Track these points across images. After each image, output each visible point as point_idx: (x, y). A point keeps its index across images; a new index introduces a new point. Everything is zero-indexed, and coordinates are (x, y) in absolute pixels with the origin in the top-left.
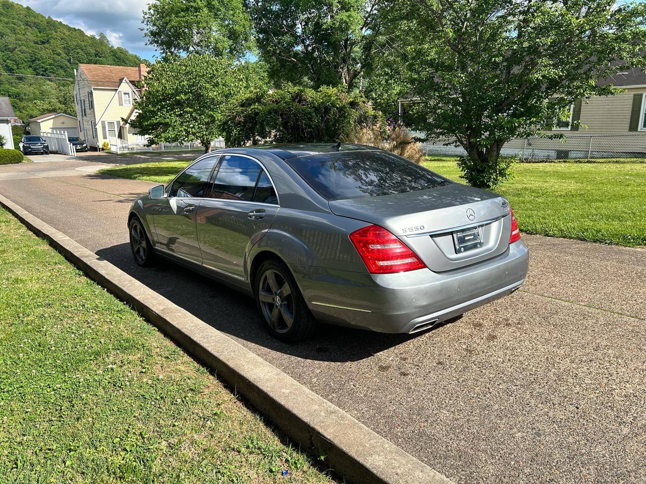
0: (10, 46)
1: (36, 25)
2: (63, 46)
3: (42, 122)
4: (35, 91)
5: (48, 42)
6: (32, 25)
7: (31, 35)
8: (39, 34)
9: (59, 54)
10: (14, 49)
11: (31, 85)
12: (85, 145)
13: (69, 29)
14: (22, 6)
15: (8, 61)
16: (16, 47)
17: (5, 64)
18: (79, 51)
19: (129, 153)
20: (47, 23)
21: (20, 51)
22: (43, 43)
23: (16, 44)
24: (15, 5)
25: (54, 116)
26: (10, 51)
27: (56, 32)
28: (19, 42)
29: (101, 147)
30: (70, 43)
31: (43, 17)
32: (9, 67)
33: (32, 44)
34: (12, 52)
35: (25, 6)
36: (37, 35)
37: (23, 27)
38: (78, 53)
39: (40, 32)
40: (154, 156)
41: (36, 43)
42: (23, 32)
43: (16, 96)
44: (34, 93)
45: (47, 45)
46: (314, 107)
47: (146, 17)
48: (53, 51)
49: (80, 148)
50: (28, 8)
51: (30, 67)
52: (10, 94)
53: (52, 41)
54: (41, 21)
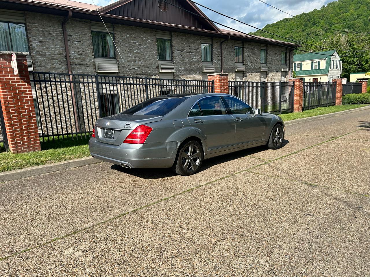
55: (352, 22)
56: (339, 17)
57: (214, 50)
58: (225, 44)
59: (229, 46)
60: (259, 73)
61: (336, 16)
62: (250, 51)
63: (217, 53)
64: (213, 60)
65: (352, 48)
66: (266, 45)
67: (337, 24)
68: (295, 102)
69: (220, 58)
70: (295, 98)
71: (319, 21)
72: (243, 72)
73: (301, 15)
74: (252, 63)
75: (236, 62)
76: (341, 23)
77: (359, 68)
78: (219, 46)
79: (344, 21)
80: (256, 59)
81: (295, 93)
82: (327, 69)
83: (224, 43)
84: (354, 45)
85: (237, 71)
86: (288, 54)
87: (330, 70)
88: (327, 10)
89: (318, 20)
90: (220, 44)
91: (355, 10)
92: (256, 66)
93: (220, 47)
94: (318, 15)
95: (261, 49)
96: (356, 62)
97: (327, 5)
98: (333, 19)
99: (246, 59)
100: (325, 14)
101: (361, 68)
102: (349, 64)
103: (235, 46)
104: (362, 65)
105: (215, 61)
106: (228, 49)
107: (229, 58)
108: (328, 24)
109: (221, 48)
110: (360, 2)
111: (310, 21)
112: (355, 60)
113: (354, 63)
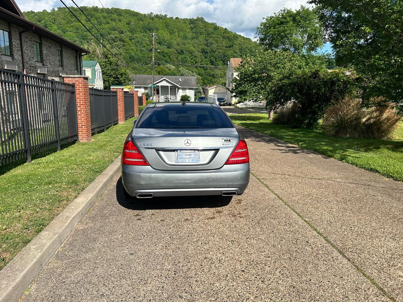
0: (214, 50)
1: (228, 38)
2: (239, 48)
3: (209, 89)
4: (222, 73)
5: (232, 46)
6: (226, 38)
7: (225, 43)
8: (228, 42)
9: (236, 53)
10: (216, 51)
11: (220, 70)
12: (225, 102)
13: (244, 38)
14: (223, 28)
15: (212, 57)
16: (216, 50)
17: (210, 59)
18: (247, 50)
19: (245, 108)
20: (234, 36)
21: (218, 52)
22: (230, 47)
23: (217, 48)
24: (220, 28)
25: (215, 87)
26: (213, 52)
27: (237, 41)
28: (219, 47)
29: (233, 103)
30: (243, 46)
31: (232, 33)
32: (212, 60)
33: (224, 48)
34: (214, 52)
35: (224, 28)
36: (227, 43)
37: (221, 39)
38: (246, 51)
39: (229, 41)
40: (257, 110)
41: (226, 47)
42: (221, 42)
43: (212, 76)
44: (221, 74)
45: (231, 48)
46: (324, 81)
47: (258, 30)
48: (234, 51)
49: (222, 104)
50: (226, 29)
51: (222, 60)
52: (210, 74)
53: (234, 46)
54: (231, 35)
55: (85, 33)
56: (71, 25)
57: (13, 40)
58: (24, 36)
59: (28, 39)
60: (58, 77)
61: (68, 23)
62: (48, 49)
63: (17, 46)
64: (13, 55)
65: (109, 61)
66: (59, 44)
67: (70, 31)
68: (119, 113)
69: (20, 53)
70: (119, 109)
71: (51, 25)
72: (44, 74)
73: (28, 12)
74: (51, 64)
75: (36, 61)
76: (75, 31)
77: (116, 81)
78: (18, 35)
79: (77, 30)
80: (54, 61)
81: (119, 104)
82: (93, 79)
83: (23, 34)
84: (110, 58)
85: (39, 72)
86: (78, 59)
87: (96, 80)
88: (58, 14)
89: (50, 23)
90: (19, 34)
91: (86, 21)
92: (55, 68)
93: (19, 39)
94: (49, 17)
95: (57, 49)
96: (113, 75)
97: (57, 9)
98: (65, 26)
99: (45, 59)
100: (56, 18)
101: (118, 81)
102: (107, 76)
103: (35, 40)
104: (118, 78)
105: (16, 57)
106: (27, 42)
107: (30, 54)
108: (61, 29)
109: (21, 40)
110: (90, 14)
111: (41, 22)
112: (112, 73)
113: (112, 76)
